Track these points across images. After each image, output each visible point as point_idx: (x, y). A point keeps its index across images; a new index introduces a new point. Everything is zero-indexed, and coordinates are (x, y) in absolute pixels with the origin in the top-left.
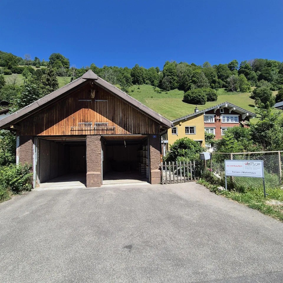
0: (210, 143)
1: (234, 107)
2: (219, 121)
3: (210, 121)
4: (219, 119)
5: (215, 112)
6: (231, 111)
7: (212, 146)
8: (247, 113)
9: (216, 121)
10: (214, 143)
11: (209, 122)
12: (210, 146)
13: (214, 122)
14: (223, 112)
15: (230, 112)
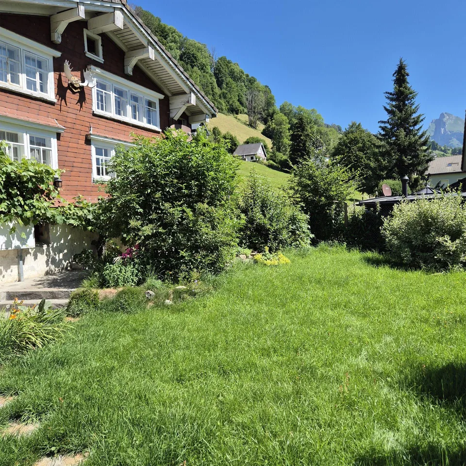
0: (26, 221)
1: (150, 43)
2: (77, 97)
3: (31, 85)
4: (82, 88)
5: (57, 38)
6: (134, 62)
7: (41, 238)
8: (192, 94)
9: (61, 91)
10: (54, 223)
11: (22, 87)
12: (31, 242)
13: (51, 95)
14: (100, 59)
15: (129, 70)
